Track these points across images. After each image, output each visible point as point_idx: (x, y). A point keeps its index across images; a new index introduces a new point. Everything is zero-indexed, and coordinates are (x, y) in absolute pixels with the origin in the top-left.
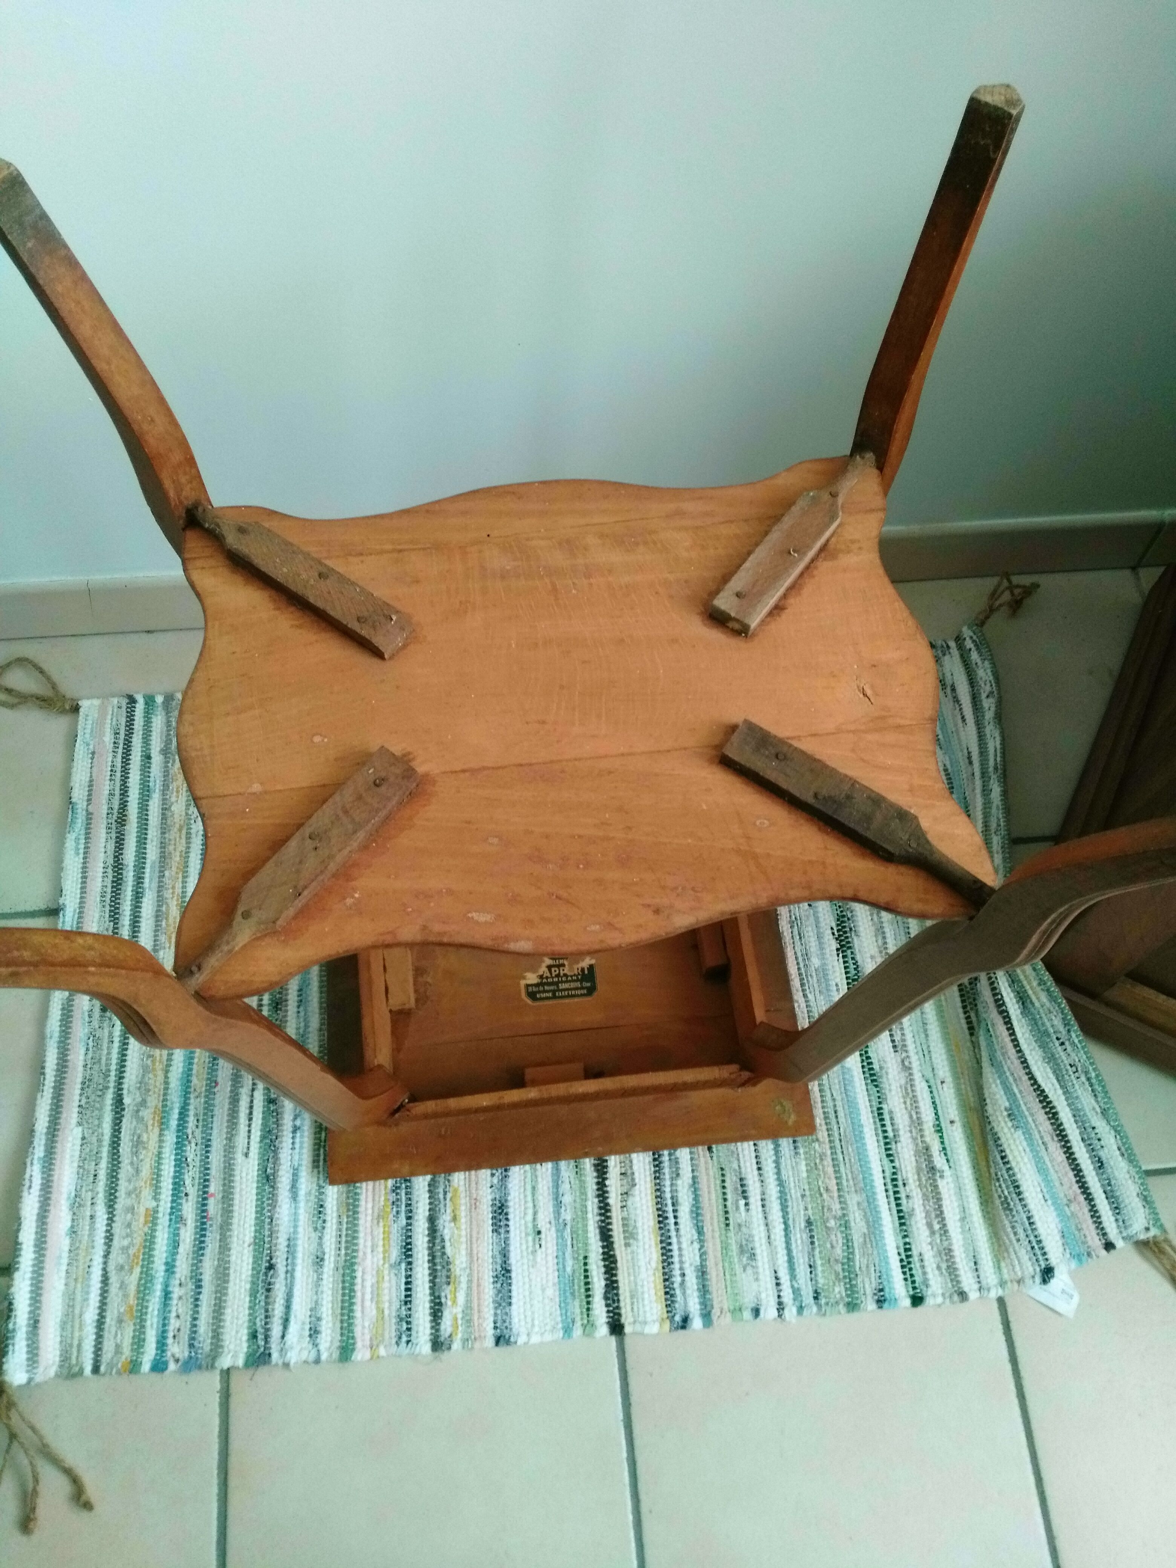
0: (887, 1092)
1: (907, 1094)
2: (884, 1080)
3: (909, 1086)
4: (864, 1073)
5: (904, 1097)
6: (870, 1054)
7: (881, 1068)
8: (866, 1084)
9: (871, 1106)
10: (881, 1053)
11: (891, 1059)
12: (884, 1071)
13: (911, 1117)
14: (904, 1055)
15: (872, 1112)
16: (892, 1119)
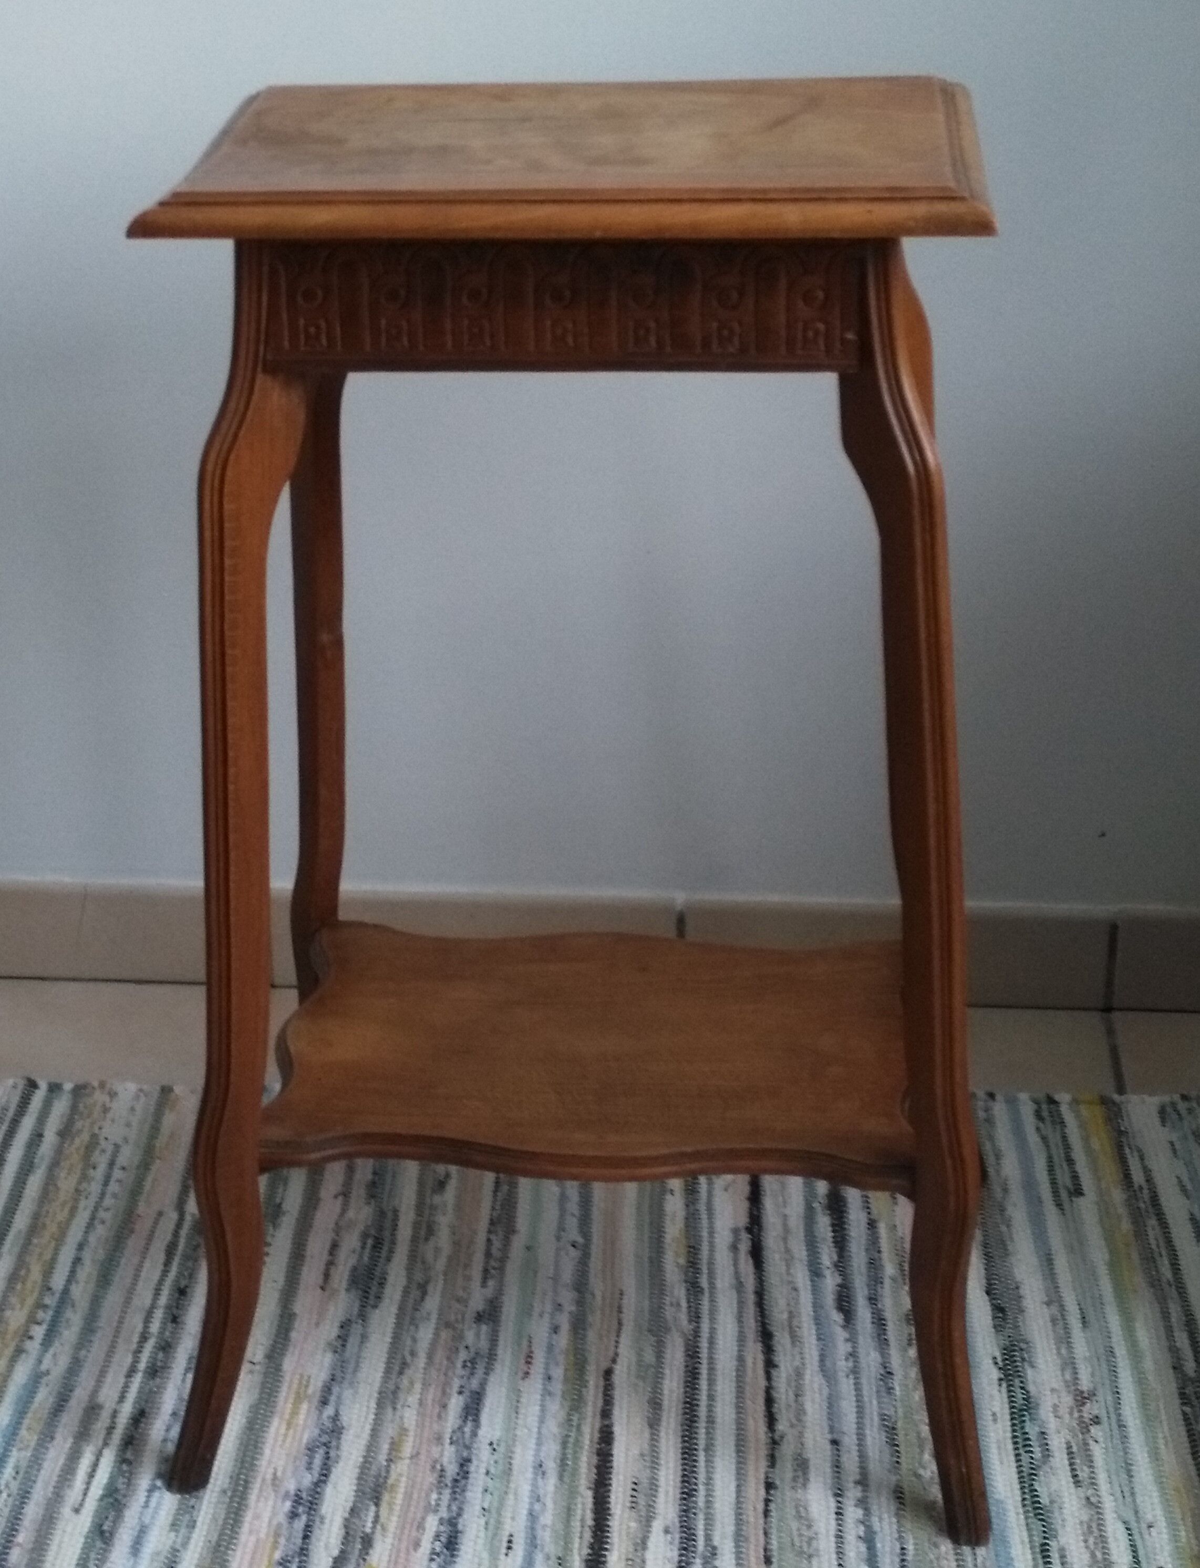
0: (1059, 1527)
1: (1091, 1532)
2: (1056, 1514)
3: (1094, 1525)
4: (1024, 1506)
5: (1084, 1534)
6: (1036, 1487)
7: (1052, 1502)
8: (1026, 1518)
9: (1031, 1541)
10: (1054, 1487)
11: (1070, 1494)
12: (1055, 1505)
13: (1093, 1555)
14: (1090, 1492)
15: (1032, 1548)
16: (1063, 1557)
